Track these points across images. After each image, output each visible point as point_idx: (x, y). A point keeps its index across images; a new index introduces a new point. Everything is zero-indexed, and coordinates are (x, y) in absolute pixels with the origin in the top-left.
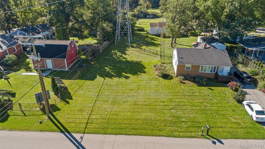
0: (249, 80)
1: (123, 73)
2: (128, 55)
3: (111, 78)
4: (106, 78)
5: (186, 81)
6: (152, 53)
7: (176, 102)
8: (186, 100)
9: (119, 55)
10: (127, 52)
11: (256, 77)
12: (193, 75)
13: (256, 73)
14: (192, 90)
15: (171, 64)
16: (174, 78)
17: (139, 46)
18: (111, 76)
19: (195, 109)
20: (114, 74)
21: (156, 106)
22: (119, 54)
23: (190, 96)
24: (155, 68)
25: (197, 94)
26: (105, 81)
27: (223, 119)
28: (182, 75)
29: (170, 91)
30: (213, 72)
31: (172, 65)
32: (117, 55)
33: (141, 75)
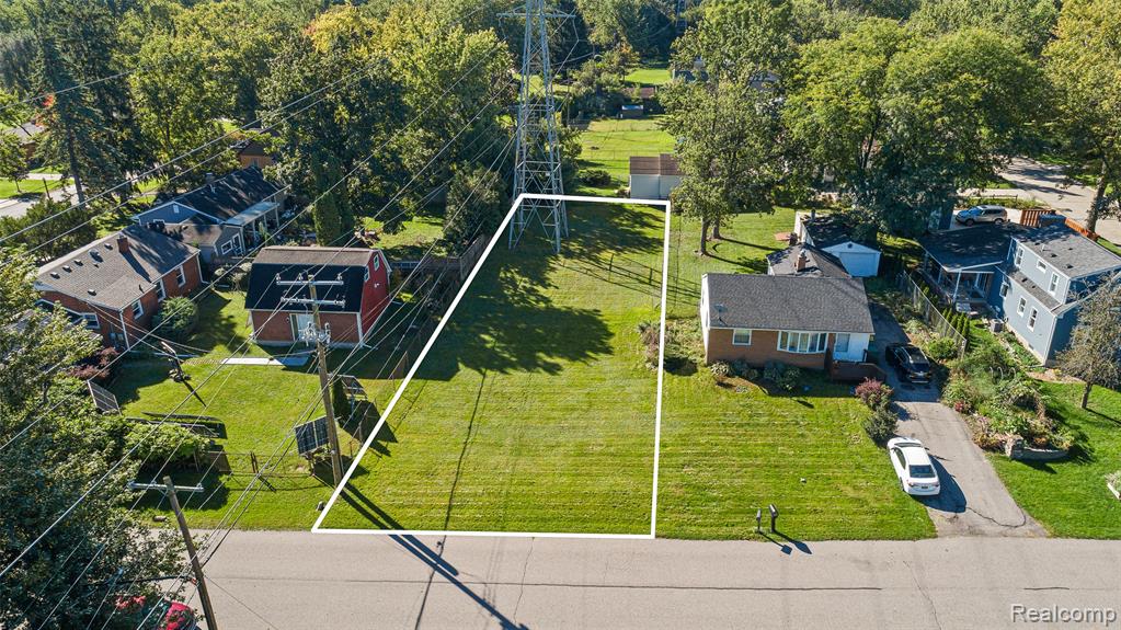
0: (921, 374)
1: (541, 355)
2: (557, 288)
3: (503, 372)
4: (489, 373)
5: (735, 381)
6: (635, 276)
7: (699, 444)
8: (730, 438)
9: (524, 287)
10: (551, 276)
11: (949, 364)
12: (757, 361)
13: (950, 351)
14: (750, 407)
15: (695, 321)
16: (699, 369)
17: (589, 253)
18: (502, 366)
19: (752, 465)
20: (513, 356)
21: (640, 456)
22: (522, 284)
23: (741, 426)
24: (643, 337)
25: (763, 420)
26: (488, 381)
27: (824, 490)
28: (724, 361)
29: (685, 411)
30: (817, 351)
31: (698, 325)
32: (516, 287)
33: (596, 359)
